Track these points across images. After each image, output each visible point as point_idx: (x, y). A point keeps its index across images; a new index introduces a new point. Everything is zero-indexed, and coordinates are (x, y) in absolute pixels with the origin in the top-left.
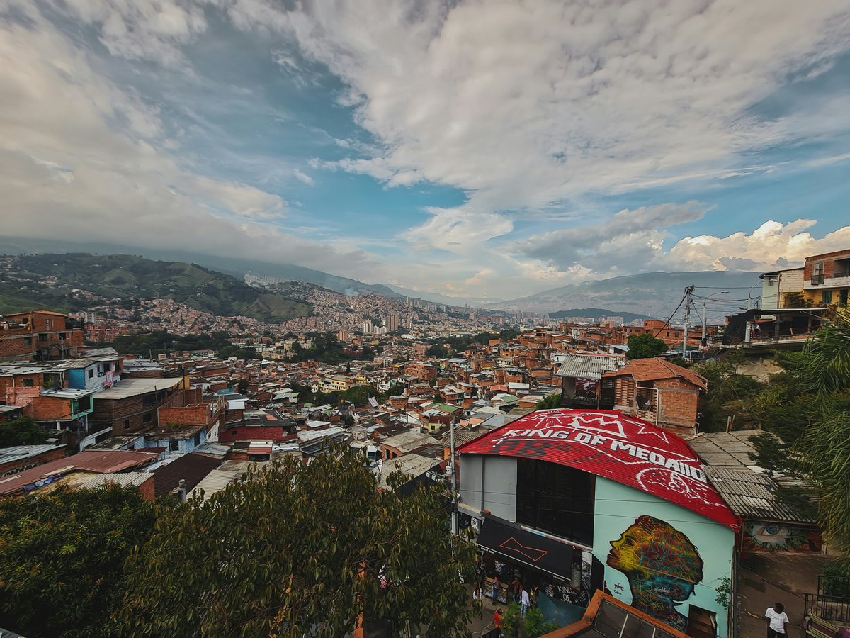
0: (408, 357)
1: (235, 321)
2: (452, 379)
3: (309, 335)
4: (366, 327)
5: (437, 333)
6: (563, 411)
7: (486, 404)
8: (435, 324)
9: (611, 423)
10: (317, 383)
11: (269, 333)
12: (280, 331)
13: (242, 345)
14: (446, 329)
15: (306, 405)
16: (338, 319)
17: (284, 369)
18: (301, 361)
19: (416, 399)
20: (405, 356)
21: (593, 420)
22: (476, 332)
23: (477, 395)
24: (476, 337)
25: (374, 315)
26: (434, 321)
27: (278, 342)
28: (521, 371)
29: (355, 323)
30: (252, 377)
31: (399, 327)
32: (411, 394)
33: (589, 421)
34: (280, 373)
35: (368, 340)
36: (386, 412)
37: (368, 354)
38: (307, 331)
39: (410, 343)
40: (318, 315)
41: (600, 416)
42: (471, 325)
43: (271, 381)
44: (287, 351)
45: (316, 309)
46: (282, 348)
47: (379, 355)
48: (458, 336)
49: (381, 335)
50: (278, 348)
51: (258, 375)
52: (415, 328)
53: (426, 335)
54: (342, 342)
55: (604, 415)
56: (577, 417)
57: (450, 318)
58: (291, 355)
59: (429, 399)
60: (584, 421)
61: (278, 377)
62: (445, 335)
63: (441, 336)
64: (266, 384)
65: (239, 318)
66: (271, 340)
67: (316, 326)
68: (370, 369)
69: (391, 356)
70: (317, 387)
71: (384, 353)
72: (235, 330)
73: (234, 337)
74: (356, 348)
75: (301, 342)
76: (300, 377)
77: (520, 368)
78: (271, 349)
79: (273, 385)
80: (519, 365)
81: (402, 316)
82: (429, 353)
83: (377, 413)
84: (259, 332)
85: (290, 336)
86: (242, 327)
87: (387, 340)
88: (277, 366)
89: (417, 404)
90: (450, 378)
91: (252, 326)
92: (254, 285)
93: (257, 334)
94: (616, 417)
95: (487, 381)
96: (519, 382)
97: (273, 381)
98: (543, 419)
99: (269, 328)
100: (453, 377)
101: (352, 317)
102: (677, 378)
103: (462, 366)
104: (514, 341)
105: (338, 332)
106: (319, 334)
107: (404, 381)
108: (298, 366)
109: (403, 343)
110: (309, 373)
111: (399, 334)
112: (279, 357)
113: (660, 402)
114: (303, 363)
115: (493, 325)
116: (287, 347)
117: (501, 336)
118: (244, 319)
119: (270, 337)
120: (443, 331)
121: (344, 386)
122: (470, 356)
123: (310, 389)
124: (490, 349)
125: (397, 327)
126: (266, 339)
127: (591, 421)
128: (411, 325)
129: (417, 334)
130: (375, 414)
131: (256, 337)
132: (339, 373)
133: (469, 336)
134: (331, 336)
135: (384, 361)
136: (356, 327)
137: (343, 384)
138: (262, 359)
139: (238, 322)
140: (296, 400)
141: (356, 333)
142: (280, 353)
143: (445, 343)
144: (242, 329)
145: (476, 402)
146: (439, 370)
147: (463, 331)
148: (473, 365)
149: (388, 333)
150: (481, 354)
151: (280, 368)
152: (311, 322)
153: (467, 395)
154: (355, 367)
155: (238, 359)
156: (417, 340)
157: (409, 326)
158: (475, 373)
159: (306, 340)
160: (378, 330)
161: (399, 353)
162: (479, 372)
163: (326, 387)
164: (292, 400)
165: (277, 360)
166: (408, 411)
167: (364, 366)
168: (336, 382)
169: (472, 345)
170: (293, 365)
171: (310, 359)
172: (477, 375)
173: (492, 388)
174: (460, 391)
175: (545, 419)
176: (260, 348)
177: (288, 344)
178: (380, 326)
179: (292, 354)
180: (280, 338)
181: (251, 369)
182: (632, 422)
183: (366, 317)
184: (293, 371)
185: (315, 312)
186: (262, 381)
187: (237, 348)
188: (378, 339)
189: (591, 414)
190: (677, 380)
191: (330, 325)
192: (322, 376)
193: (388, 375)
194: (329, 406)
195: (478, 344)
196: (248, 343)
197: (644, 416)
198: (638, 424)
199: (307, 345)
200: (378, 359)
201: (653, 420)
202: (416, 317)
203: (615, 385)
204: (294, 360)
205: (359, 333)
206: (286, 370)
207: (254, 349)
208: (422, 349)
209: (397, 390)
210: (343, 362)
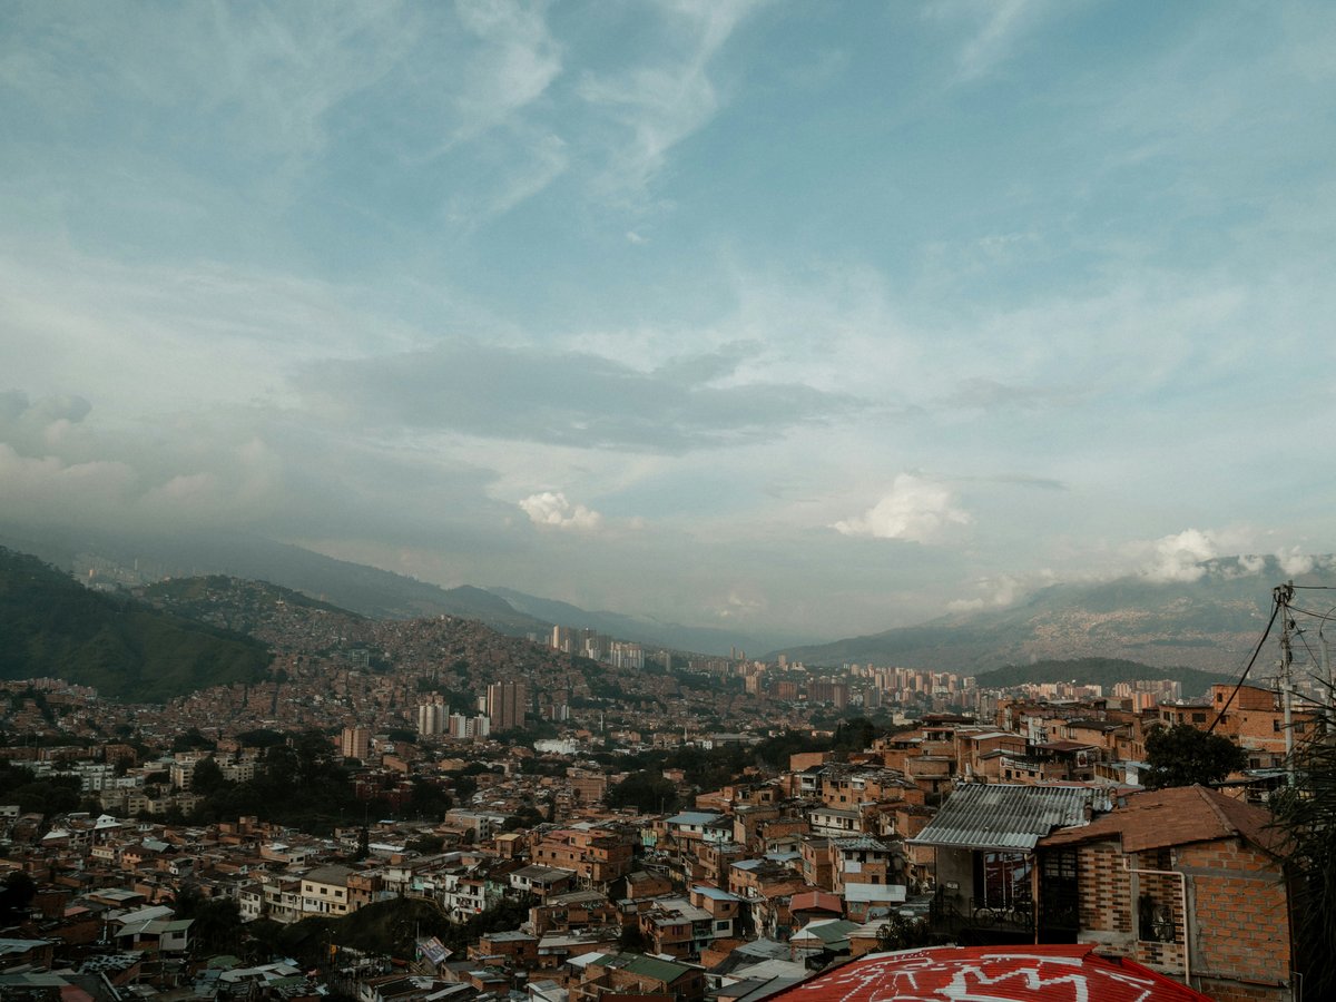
0: (552, 810)
1: (30, 693)
2: (678, 876)
3: (250, 739)
4: (427, 715)
5: (646, 734)
6: (933, 955)
7: (776, 954)
8: (637, 708)
9: (1058, 980)
10: (258, 890)
11: (128, 730)
12: (163, 723)
13: (43, 767)
14: (671, 723)
15: (214, 962)
16: (341, 689)
17: (162, 846)
18: (218, 820)
19: (562, 941)
20: (542, 808)
21: (1010, 974)
22: (763, 732)
23: (751, 925)
24: (758, 749)
25: (454, 682)
26: (634, 700)
27: (154, 758)
28: (882, 847)
29: (392, 704)
30: (57, 870)
31: (528, 716)
32: (549, 925)
33: (997, 979)
34: (150, 857)
35: (431, 759)
36: (466, 985)
37: (428, 800)
38: (246, 727)
39: (559, 767)
40: (282, 677)
41: (1032, 964)
42: (749, 711)
43: (118, 885)
44: (176, 790)
45: (278, 660)
46: (163, 777)
47: (463, 806)
48: (708, 745)
49: (470, 742)
50: (153, 778)
51: (80, 864)
52: (580, 721)
53: (612, 743)
54: (352, 761)
55: (1043, 959)
56: (967, 969)
57: (685, 690)
58: (188, 803)
59: (602, 941)
60: (984, 980)
61: (140, 872)
62: (670, 742)
63: (656, 744)
64: (101, 893)
65: (43, 683)
66: (132, 753)
67: (273, 712)
68: (431, 846)
69: (498, 809)
70: (257, 904)
71: (478, 798)
72: (28, 721)
73: (21, 742)
74: (392, 780)
75: (222, 761)
76: (210, 871)
77: (880, 839)
78: (130, 782)
79: (119, 895)
80: (876, 828)
81: (540, 683)
82: (617, 798)
83: (438, 987)
84: (98, 729)
85: (191, 741)
86: (48, 711)
87: (490, 756)
88: (141, 835)
89: (563, 956)
90: (672, 873)
91: (79, 708)
92: (99, 587)
93: (93, 734)
94: (1078, 962)
95: (782, 881)
96: (875, 880)
97: (125, 883)
98: (869, 979)
99: (131, 717)
100: (681, 870)
101: (384, 688)
102: (1230, 838)
103: (708, 837)
104: (866, 756)
105: (338, 731)
106: (282, 738)
107: (528, 886)
108: (210, 837)
109: (536, 766)
110: (241, 857)
111: (527, 740)
112: (151, 806)
113: (1192, 914)
114: (225, 828)
115: (813, 711)
116: (180, 777)
117: (834, 742)
118: (57, 687)
119: (129, 743)
120: (661, 730)
121: (343, 900)
122: (733, 803)
123: (236, 908)
124: (793, 783)
125: (520, 717)
126: (116, 748)
127: (1003, 977)
128: (565, 712)
129: (583, 739)
130: (432, 991)
131: (87, 742)
132: (333, 858)
133: (740, 746)
134: (317, 742)
135: (475, 821)
136: (399, 716)
137: (339, 894)
138: (96, 812)
139: (39, 697)
140: (182, 944)
141: (395, 736)
142: (154, 795)
143: (668, 767)
144: (50, 718)
145: (745, 949)
146: (638, 849)
147: (723, 730)
148: (740, 832)
149: (493, 736)
150: (766, 797)
151: (150, 843)
152: (260, 698)
153: (723, 926)
154: (385, 841)
155: (23, 812)
156: (582, 756)
157: (559, 712)
158: (747, 858)
159: (238, 753)
160: (462, 727)
161: (526, 797)
162: (760, 855)
163: (285, 903)
164: (170, 944)
165: (144, 817)
166: (536, 980)
167: (415, 839)
168: (317, 887)
169: (747, 771)
170: (192, 832)
171: (247, 815)
172: (754, 864)
173: (796, 902)
174: (700, 915)
175: (876, 980)
176: (95, 776)
177: (182, 767)
178: (471, 712)
179: (194, 800)
180: (161, 747)
181: (60, 845)
182: (1119, 977)
183: (426, 687)
184: (189, 850)
185: (275, 667)
186: (91, 883)
187: (27, 776)
188: (462, 755)
189: (1008, 957)
190: (1228, 844)
191: (316, 709)
192: (278, 868)
193: (481, 866)
194: (288, 966)
195: (763, 769)
196: (61, 763)
197: (1154, 956)
198: (1135, 982)
199: (239, 769)
200: (456, 816)
201: (1175, 970)
202: (582, 687)
203: (1078, 867)
204: (196, 819)
205: (404, 735)
206: (170, 850)
207: (77, 781)
208: (595, 784)
209: (507, 915)
210: (350, 825)
